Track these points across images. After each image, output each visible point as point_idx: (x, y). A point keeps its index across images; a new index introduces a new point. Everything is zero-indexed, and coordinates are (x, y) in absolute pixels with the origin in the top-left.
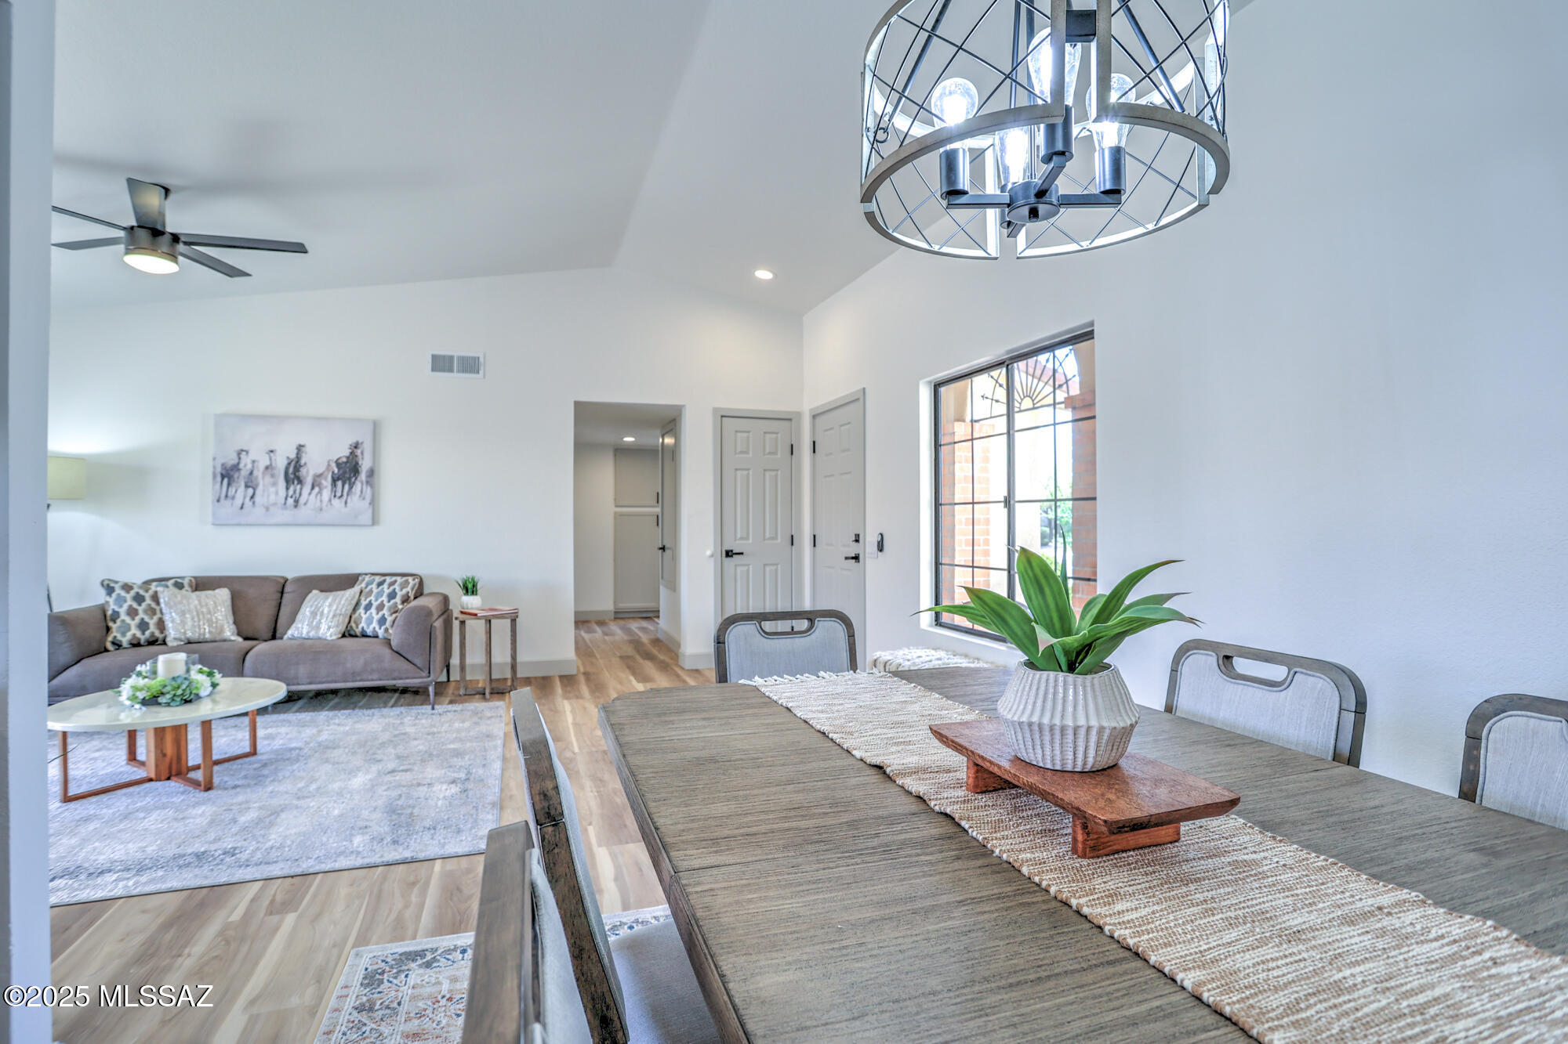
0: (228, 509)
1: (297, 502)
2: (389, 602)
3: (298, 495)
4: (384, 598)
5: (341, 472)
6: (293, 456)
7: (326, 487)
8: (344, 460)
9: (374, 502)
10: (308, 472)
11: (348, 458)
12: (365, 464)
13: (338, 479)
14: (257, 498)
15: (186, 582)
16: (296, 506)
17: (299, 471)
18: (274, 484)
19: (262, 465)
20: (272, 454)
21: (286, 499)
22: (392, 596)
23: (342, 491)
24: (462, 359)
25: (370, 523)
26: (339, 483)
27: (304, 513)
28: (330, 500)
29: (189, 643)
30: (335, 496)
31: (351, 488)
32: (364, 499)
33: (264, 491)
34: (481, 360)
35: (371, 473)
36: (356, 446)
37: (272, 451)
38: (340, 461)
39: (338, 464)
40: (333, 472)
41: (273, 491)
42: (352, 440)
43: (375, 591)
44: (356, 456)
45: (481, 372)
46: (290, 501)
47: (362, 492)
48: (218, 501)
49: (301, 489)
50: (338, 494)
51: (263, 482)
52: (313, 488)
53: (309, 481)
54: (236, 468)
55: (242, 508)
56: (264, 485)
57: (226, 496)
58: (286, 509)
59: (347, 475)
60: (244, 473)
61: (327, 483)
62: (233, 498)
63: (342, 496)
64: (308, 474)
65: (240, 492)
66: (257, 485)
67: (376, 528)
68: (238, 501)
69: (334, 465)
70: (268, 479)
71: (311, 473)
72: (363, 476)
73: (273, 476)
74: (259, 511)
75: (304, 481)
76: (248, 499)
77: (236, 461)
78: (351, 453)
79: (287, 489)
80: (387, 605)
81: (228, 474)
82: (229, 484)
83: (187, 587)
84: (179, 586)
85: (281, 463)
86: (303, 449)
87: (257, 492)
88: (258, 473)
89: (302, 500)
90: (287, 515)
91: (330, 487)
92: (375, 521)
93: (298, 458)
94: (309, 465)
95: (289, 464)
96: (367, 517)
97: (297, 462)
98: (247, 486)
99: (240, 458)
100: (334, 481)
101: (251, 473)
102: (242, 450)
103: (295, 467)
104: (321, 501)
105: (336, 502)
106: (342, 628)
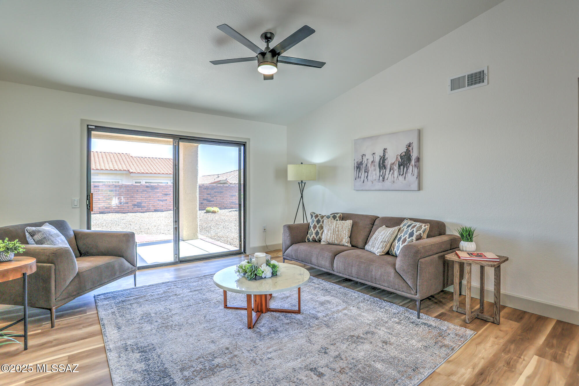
0: (359, 182)
1: (384, 178)
2: (409, 238)
3: (384, 175)
4: (407, 236)
5: (403, 161)
6: (382, 155)
7: (396, 170)
8: (404, 154)
9: (419, 177)
10: (388, 162)
11: (405, 152)
12: (414, 155)
13: (401, 165)
14: (369, 177)
15: (338, 216)
16: (383, 181)
17: (384, 162)
18: (375, 170)
19: (370, 161)
20: (374, 155)
21: (379, 177)
22: (411, 235)
23: (403, 172)
24: (470, 77)
25: (416, 189)
26: (402, 167)
27: (388, 184)
28: (398, 177)
29: (329, 244)
30: (400, 175)
31: (407, 169)
32: (413, 175)
33: (371, 173)
34: (486, 72)
35: (418, 160)
36: (409, 145)
37: (374, 154)
38: (402, 155)
39: (401, 157)
40: (399, 161)
41: (374, 173)
42: (407, 143)
43: (405, 230)
44: (410, 151)
45: (486, 81)
46: (381, 178)
47: (412, 171)
48: (356, 179)
49: (385, 171)
50: (401, 173)
51: (371, 169)
52: (390, 171)
53: (388, 167)
54: (361, 163)
55: (363, 182)
56: (371, 171)
57: (358, 177)
58: (379, 182)
59: (405, 163)
60: (364, 165)
61: (396, 167)
62: (361, 177)
63: (403, 174)
64: (388, 163)
65: (363, 175)
66: (369, 171)
67: (421, 191)
68: (362, 179)
69: (399, 157)
70: (373, 168)
71: (390, 163)
72: (413, 162)
73: (374, 166)
74: (369, 183)
75: (387, 167)
76: (366, 178)
77: (361, 161)
78: (407, 150)
79: (380, 172)
80: (408, 240)
81: (359, 167)
82: (359, 171)
83: (337, 218)
84: (334, 217)
85: (377, 159)
86: (386, 150)
87: (369, 174)
88: (369, 165)
89: (386, 177)
90: (379, 185)
91: (397, 170)
92: (420, 188)
93: (384, 155)
94: (388, 159)
95: (380, 159)
96: (415, 186)
97: (384, 158)
98: (365, 172)
99: (363, 159)
100: (399, 166)
101: (366, 165)
102: (363, 155)
103: (383, 160)
104: (394, 177)
105: (401, 178)
106: (386, 250)
